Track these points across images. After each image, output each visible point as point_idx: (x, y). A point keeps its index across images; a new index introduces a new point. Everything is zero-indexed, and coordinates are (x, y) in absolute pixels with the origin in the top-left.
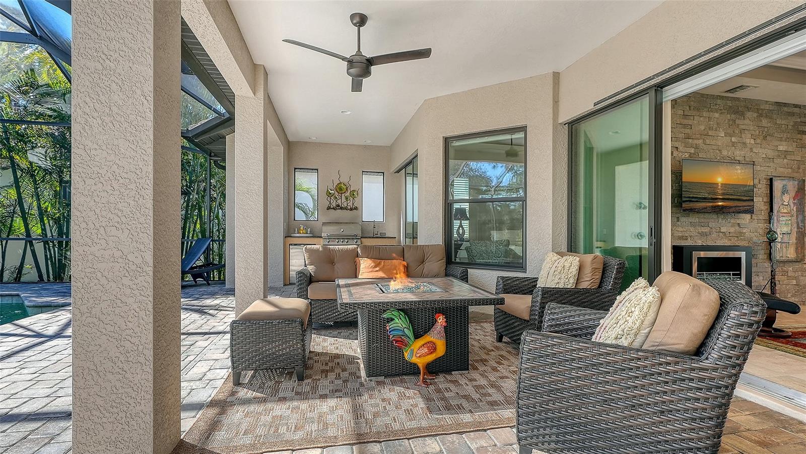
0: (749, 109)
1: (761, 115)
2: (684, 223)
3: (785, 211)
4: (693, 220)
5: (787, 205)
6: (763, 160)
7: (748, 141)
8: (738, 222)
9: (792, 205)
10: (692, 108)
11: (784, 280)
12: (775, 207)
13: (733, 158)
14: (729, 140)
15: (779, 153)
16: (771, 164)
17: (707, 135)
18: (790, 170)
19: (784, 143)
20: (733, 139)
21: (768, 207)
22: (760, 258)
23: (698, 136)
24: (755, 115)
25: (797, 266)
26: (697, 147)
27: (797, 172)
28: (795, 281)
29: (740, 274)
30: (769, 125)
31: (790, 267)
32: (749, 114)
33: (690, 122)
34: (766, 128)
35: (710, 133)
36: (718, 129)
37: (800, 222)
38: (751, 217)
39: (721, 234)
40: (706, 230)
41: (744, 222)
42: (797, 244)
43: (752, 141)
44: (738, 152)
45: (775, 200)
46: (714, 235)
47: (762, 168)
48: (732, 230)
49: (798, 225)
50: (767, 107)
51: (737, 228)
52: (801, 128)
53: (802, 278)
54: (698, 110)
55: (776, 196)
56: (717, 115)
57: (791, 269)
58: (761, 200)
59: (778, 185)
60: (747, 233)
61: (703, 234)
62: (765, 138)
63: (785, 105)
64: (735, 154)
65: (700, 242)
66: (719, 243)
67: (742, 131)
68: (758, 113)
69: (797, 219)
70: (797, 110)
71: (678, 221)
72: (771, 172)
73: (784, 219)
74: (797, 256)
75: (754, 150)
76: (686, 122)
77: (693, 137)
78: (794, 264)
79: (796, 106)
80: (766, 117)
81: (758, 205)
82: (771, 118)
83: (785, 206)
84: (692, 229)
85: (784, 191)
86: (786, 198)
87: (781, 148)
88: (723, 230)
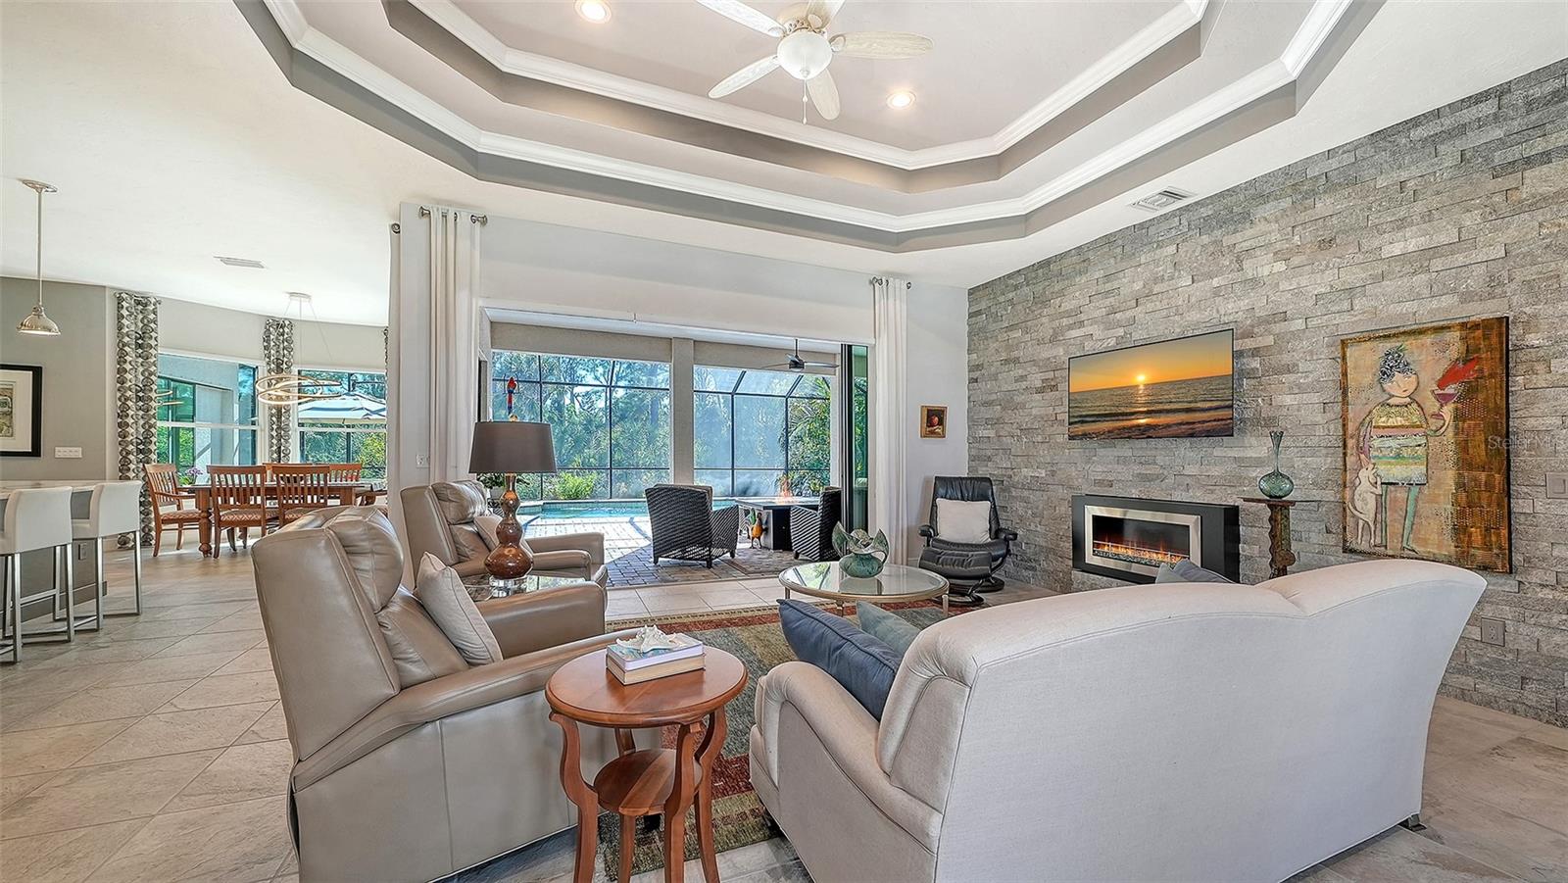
3: (1396, 421)
4: (1121, 454)
9: (1430, 402)
12: (1351, 416)
21: (1336, 414)
35: (1156, 289)
40: (1152, 470)
45: (1351, 396)
55: (1352, 383)
65: (1134, 491)
73: (1391, 442)
83: (1393, 410)
84: (1119, 468)
85: (1392, 369)
88: (1190, 470)
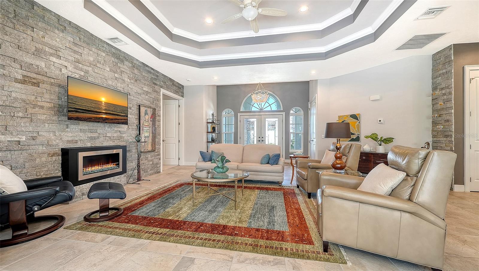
0: (127, 60)
1: (134, 67)
2: (74, 129)
3: (146, 124)
4: (83, 128)
5: (147, 121)
6: (135, 93)
7: (126, 79)
8: (119, 130)
9: (150, 121)
10: (82, 40)
11: (146, 162)
12: (141, 122)
13: (115, 87)
14: (113, 75)
15: (144, 92)
16: (140, 97)
17: (95, 65)
18: (149, 103)
19: (146, 87)
20: (116, 75)
21: (137, 121)
22: (133, 152)
23: (88, 64)
24: (130, 65)
25: (153, 154)
26: (87, 72)
27: (153, 104)
28: (151, 162)
29: (118, 164)
30: (138, 74)
31: (149, 155)
32: (126, 63)
33: (80, 51)
34: (137, 75)
35: (98, 65)
36: (105, 64)
37: (153, 131)
38: (128, 127)
39: (107, 138)
40: (95, 135)
41: (123, 130)
42: (152, 142)
43: (129, 80)
44: (119, 85)
45: (141, 118)
46: (102, 139)
47: (135, 98)
48: (115, 135)
49: (153, 132)
50: (138, 63)
51: (119, 134)
52: (154, 81)
53: (155, 160)
54: (88, 44)
55: (141, 115)
56: (104, 54)
57: (150, 156)
58: (134, 117)
59: (143, 109)
60: (125, 137)
61: (92, 138)
62: (136, 81)
63: (147, 66)
64: (117, 85)
65: (89, 144)
66: (106, 144)
67: (122, 72)
68: (132, 65)
69: (152, 129)
70: (152, 71)
71: (67, 128)
72: (140, 102)
73: (146, 129)
74: (152, 149)
75: (130, 86)
76: (76, 49)
77: (83, 64)
78: (151, 153)
79: (152, 69)
80: (137, 68)
81: (132, 120)
82: (140, 70)
83: (146, 122)
84: (81, 134)
85: (146, 114)
86: (147, 117)
87: (144, 89)
88: (108, 135)
